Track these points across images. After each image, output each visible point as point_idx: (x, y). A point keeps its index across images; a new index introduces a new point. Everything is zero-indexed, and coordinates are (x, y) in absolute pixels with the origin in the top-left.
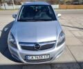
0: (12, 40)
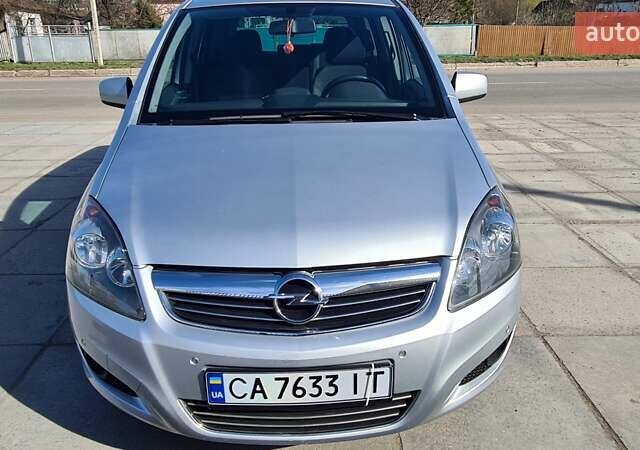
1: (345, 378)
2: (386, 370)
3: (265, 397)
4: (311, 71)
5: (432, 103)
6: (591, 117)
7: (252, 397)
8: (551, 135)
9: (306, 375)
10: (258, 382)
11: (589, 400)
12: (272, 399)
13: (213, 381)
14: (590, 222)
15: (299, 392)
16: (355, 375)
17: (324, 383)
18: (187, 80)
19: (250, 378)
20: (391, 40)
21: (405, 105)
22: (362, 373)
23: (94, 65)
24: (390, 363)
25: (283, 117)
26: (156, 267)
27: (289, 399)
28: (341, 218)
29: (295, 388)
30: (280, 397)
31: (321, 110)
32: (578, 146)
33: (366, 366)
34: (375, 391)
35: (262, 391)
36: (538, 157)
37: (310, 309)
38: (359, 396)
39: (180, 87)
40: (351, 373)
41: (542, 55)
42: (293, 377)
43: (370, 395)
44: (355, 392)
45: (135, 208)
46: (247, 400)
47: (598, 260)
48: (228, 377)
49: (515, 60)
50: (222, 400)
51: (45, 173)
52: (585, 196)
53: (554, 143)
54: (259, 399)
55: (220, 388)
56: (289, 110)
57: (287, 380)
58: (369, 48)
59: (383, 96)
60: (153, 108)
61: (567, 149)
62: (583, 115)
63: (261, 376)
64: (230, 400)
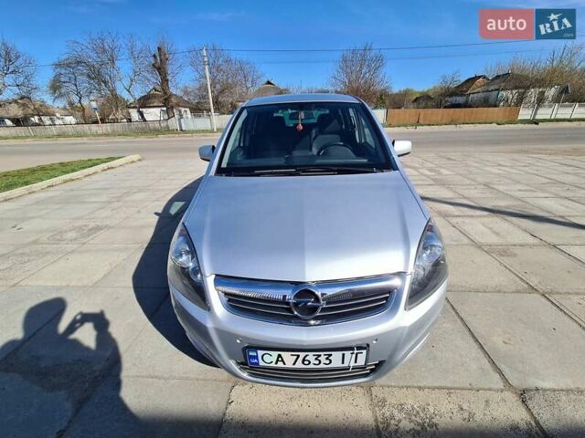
0: (185, 260)
1: (336, 356)
2: (365, 352)
3: (284, 364)
4: (310, 137)
5: (383, 161)
6: (449, 155)
7: (276, 363)
8: (429, 165)
9: (311, 354)
10: (279, 356)
11: (477, 341)
12: (289, 364)
13: (251, 354)
14: (457, 216)
15: (306, 362)
16: (343, 355)
17: (323, 359)
18: (247, 144)
19: (275, 354)
20: (354, 121)
21: (366, 160)
22: (348, 354)
23: (212, 131)
24: (367, 347)
25: (297, 170)
26: (217, 275)
27: (299, 365)
28: (335, 245)
29: (304, 360)
30: (294, 364)
31: (318, 166)
32: (444, 171)
33: (351, 348)
34: (356, 362)
35: (283, 361)
36: (423, 178)
37: (314, 309)
38: (346, 365)
39: (243, 148)
40: (340, 353)
41: (418, 123)
42: (302, 355)
43: (352, 364)
44: (343, 363)
45: (206, 235)
46: (273, 365)
47: (466, 241)
48: (260, 353)
49: (405, 126)
50: (258, 364)
51: (184, 186)
52: (453, 201)
53: (430, 170)
54: (280, 365)
55: (256, 357)
56: (300, 166)
57: (298, 356)
58: (341, 124)
59: (353, 155)
60: (224, 165)
61: (439, 173)
62: (443, 154)
63: (282, 353)
64: (262, 363)
